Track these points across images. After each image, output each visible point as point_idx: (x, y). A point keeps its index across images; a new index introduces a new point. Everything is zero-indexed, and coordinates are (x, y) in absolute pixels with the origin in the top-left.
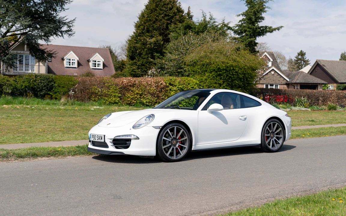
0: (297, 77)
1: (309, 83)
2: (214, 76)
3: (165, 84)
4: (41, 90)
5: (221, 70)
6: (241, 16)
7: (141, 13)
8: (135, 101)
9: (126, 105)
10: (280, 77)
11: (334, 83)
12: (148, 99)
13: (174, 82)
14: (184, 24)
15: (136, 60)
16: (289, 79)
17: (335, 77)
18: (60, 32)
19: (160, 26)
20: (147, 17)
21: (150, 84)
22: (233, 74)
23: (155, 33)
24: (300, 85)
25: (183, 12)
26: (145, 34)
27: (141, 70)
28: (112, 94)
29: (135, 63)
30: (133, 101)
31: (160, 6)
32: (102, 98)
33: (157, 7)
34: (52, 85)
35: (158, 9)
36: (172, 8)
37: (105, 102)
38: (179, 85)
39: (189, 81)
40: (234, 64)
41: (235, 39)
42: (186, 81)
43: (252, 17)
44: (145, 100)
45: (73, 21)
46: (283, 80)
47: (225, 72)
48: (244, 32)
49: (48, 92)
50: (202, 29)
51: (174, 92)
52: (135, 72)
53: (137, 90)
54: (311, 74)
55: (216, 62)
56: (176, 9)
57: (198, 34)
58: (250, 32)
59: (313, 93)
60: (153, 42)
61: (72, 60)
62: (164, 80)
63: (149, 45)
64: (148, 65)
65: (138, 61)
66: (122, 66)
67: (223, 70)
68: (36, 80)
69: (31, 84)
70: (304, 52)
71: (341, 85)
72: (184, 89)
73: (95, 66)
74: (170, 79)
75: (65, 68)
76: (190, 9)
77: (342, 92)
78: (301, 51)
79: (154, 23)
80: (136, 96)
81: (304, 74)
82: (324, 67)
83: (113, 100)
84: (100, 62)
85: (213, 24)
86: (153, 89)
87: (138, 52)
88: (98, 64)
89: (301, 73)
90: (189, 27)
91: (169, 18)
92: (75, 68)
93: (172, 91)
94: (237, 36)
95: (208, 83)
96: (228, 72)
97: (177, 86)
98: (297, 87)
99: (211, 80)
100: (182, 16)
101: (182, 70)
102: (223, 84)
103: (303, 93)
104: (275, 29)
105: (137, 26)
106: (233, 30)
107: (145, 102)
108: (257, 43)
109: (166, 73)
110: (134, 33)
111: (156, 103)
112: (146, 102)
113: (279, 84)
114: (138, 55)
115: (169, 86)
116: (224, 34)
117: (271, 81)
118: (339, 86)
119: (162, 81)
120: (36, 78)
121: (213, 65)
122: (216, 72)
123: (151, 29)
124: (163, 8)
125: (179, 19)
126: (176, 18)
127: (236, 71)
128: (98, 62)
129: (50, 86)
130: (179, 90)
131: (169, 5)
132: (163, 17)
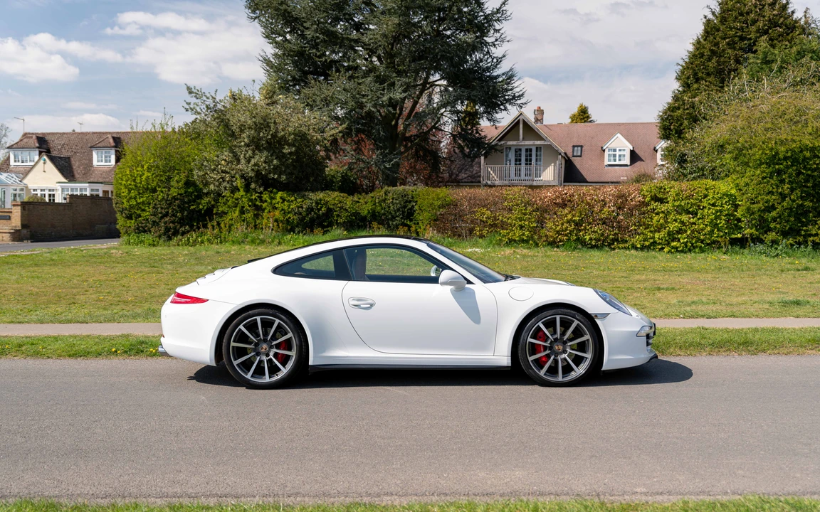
2: (765, 174)
3: (640, 198)
4: (393, 218)
8: (566, 238)
9: (545, 246)
12: (596, 232)
13: (668, 192)
21: (602, 201)
28: (513, 223)
30: (561, 236)
34: (413, 206)
37: (500, 240)
38: (678, 200)
44: (589, 234)
49: (405, 221)
51: (662, 215)
62: (641, 190)
67: (786, 158)
68: (386, 198)
72: (689, 208)
74: (658, 187)
75: (606, 168)
80: (566, 225)
83: (518, 235)
86: (609, 210)
93: (657, 214)
97: (669, 202)
99: (758, 184)
102: (790, 195)
107: (587, 240)
111: (616, 240)
115: (652, 202)
119: (635, 193)
120: (386, 195)
129: (408, 209)
130: (675, 210)
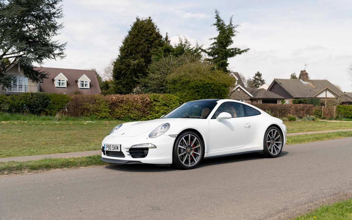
0: (259, 94)
1: (270, 99)
2: (193, 92)
3: (149, 100)
4: (37, 107)
5: (199, 87)
6: (213, 40)
7: (124, 38)
8: (124, 116)
9: (115, 120)
10: (245, 94)
11: (290, 98)
12: (135, 113)
13: (158, 98)
14: (164, 48)
15: (121, 80)
16: (253, 95)
17: (290, 93)
18: (53, 55)
19: (142, 49)
20: (130, 42)
21: (136, 101)
22: (209, 90)
23: (137, 55)
24: (262, 100)
25: (161, 37)
26: (129, 56)
27: (126, 89)
28: (102, 110)
29: (121, 82)
30: (122, 115)
31: (141, 32)
32: (94, 114)
33: (139, 33)
34: (48, 102)
35: (139, 34)
36: (152, 34)
37: (97, 117)
38: (162, 101)
39: (170, 97)
40: (210, 82)
41: (209, 60)
42: (168, 97)
43: (223, 41)
44: (133, 114)
45: (65, 45)
46: (248, 96)
47: (203, 89)
48: (216, 54)
49: (44, 109)
50: (180, 52)
51: (158, 107)
52: (121, 90)
53: (125, 105)
54: (270, 90)
55: (195, 81)
56: (156, 35)
57: (177, 56)
58: (222, 54)
59: (276, 107)
60: (136, 64)
61: (62, 81)
62: (149, 97)
63: (132, 67)
64: (132, 84)
65: (123, 81)
66: (106, 86)
67: (201, 87)
68: (32, 97)
69: (27, 102)
70: (261, 73)
71: (296, 99)
72: (167, 104)
73: (83, 86)
74: (154, 96)
75: (56, 88)
76: (167, 35)
77: (299, 106)
78: (258, 72)
79: (136, 47)
80: (124, 111)
81: (265, 91)
82: (281, 85)
83: (104, 115)
84: (87, 82)
85: (189, 47)
86: (140, 105)
87: (123, 72)
88: (85, 84)
89: (263, 90)
90: (168, 50)
91: (150, 43)
92: (65, 88)
93: (156, 106)
94: (211, 58)
95: (188, 99)
96: (204, 89)
97: (160, 102)
98: (260, 102)
99: (190, 96)
100: (161, 40)
101: (164, 88)
103: (267, 106)
104: (243, 51)
105: (122, 50)
106: (207, 53)
108: (228, 64)
109: (149, 91)
110: (119, 56)
111: (142, 117)
112: (133, 116)
113: (245, 100)
114: (123, 75)
115: (154, 101)
116: (199, 56)
117: (238, 97)
118: (295, 101)
119: (147, 98)
120: (32, 96)
121: (192, 83)
122: (194, 89)
123: (134, 52)
124: (144, 34)
125: (158, 44)
126: (155, 42)
127: (212, 88)
128: (85, 82)
129: (45, 103)
130: (162, 105)
131: (149, 31)
132: (144, 41)
